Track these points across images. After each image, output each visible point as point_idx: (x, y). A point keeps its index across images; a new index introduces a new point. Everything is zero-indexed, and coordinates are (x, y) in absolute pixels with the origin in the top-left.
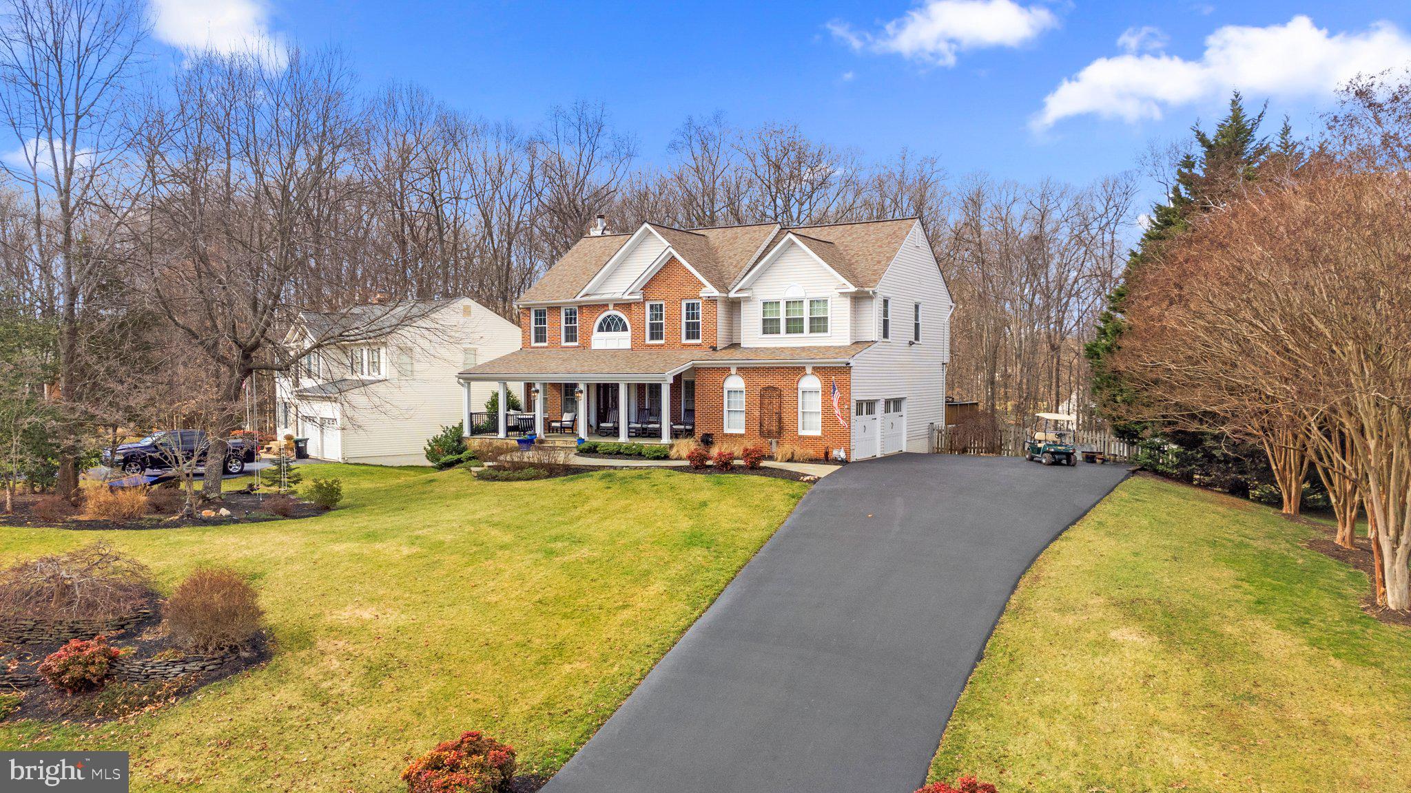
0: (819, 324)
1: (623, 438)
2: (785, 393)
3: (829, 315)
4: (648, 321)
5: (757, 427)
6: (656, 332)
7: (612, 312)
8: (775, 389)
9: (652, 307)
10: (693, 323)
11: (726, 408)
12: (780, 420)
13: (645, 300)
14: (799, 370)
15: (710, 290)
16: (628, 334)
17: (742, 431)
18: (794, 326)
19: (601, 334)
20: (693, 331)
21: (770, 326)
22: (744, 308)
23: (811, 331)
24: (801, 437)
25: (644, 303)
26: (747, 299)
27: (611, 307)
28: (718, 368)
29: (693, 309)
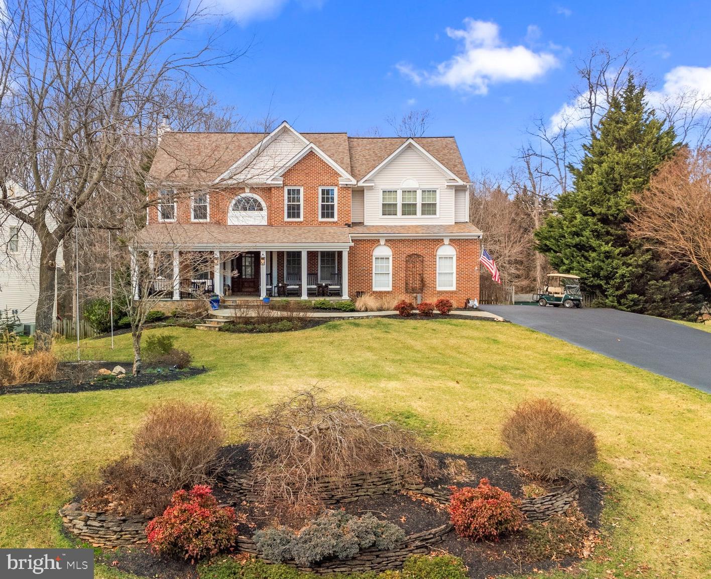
0: (429, 208)
1: (304, 297)
2: (426, 259)
3: (438, 202)
4: (286, 202)
5: (403, 286)
6: (294, 211)
7: (248, 194)
8: (418, 256)
9: (289, 191)
10: (328, 206)
11: (374, 272)
12: (422, 281)
13: (285, 184)
14: (439, 241)
15: (346, 178)
16: (264, 213)
17: (390, 289)
18: (409, 209)
19: (237, 213)
20: (328, 211)
21: (388, 209)
22: (367, 194)
23: (423, 214)
24: (439, 292)
25: (283, 187)
26: (371, 188)
27: (247, 190)
28: (369, 240)
29: (328, 194)
